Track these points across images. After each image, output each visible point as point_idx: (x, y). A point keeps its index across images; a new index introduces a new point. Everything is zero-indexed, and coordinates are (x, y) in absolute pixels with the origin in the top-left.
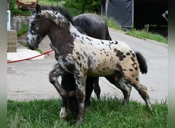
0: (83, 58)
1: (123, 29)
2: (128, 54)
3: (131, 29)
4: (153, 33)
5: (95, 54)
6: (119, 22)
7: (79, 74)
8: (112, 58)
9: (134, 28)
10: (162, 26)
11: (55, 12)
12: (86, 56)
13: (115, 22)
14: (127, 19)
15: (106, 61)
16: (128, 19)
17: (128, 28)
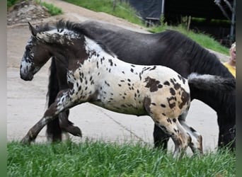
0: (86, 83)
1: (144, 23)
2: (167, 83)
3: (160, 24)
4: (197, 32)
5: (108, 85)
6: (138, 9)
7: (72, 94)
8: (138, 91)
9: (164, 22)
10: (213, 20)
11: (60, 30)
12: (92, 83)
13: (132, 10)
14: (152, 5)
15: (125, 96)
16: (155, 5)
17: (155, 22)
